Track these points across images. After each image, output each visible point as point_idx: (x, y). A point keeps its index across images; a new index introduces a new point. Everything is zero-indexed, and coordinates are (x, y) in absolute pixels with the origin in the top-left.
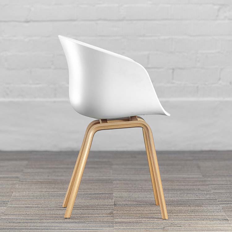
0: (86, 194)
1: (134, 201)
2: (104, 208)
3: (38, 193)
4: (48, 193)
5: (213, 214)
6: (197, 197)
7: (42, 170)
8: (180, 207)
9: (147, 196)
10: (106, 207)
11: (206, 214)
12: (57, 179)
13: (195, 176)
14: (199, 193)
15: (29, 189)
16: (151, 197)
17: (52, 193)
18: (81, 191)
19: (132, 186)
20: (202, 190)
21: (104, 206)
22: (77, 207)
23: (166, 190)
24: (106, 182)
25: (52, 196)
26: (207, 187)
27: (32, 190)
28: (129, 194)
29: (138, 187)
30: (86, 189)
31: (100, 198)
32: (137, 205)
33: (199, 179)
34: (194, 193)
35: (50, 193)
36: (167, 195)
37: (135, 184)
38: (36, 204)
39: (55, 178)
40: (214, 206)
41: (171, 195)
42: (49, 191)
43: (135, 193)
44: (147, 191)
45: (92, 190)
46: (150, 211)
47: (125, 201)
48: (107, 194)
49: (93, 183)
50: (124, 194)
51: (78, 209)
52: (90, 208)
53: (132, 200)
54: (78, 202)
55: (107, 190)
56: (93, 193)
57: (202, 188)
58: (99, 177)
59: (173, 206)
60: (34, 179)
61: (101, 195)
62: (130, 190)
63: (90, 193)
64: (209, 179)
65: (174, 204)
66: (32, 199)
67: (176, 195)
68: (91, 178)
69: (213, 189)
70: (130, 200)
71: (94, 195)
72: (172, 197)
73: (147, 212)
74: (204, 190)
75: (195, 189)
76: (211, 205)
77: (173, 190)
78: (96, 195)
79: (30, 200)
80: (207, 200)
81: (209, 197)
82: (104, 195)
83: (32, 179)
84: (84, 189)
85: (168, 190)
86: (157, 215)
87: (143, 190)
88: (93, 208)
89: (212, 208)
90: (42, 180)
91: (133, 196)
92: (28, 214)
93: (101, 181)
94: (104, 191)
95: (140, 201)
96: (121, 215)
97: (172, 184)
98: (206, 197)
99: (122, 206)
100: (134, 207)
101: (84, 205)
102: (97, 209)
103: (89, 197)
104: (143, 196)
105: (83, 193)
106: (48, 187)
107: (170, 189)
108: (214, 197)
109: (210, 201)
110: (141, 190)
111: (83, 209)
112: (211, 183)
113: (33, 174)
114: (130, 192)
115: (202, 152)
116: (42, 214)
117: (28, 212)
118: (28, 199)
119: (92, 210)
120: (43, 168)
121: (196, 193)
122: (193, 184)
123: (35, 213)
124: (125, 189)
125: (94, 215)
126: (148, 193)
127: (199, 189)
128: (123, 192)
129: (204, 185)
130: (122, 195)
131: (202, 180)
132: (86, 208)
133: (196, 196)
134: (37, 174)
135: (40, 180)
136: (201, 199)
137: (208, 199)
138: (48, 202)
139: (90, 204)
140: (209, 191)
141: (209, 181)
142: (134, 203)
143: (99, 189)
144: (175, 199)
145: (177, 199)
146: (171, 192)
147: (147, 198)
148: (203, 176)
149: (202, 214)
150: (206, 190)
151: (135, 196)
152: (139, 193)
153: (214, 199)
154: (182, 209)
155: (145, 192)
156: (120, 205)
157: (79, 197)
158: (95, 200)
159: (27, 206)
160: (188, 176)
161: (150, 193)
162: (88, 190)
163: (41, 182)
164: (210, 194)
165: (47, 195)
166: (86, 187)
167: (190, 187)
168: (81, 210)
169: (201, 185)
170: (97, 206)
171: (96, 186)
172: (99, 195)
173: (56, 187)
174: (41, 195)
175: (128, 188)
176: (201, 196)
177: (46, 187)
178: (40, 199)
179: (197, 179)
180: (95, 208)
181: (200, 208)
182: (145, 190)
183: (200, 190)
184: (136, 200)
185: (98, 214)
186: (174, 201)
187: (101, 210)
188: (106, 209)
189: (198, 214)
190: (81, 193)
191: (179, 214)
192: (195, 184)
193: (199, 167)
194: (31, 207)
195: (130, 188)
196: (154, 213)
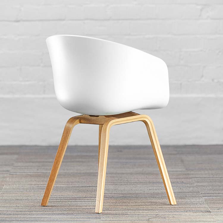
0: (74, 187)
1: (120, 193)
2: (91, 200)
3: (28, 186)
4: (38, 186)
5: (196, 206)
6: (181, 190)
7: (31, 164)
8: (164, 199)
9: (133, 189)
10: (94, 200)
11: (190, 206)
12: (46, 172)
13: (178, 170)
14: (182, 186)
15: (19, 182)
16: (136, 190)
17: (42, 186)
18: (69, 184)
19: (119, 179)
20: (185, 183)
21: (92, 199)
22: (65, 199)
23: (151, 183)
24: (93, 176)
25: (41, 189)
26: (191, 180)
27: (22, 183)
28: (115, 186)
29: (124, 180)
30: (74, 182)
31: (87, 190)
32: (123, 197)
33: (183, 173)
34: (178, 186)
35: (40, 186)
36: (152, 187)
37: (121, 177)
38: (26, 197)
39: (44, 171)
40: (197, 198)
41: (155, 188)
42: (38, 184)
43: (121, 186)
44: (132, 184)
45: (80, 183)
46: (136, 203)
47: (111, 193)
48: (94, 187)
49: (81, 176)
50: (111, 187)
51: (66, 202)
52: (78, 201)
53: (118, 193)
54: (66, 194)
55: (94, 183)
56: (81, 185)
57: (185, 181)
58: (87, 170)
59: (158, 198)
60: (24, 173)
61: (88, 188)
62: (116, 183)
63: (78, 186)
64: (192, 172)
65: (159, 196)
66: (22, 191)
67: (160, 188)
68: (79, 171)
69: (196, 182)
70: (116, 192)
71: (82, 188)
72: (156, 190)
73: (132, 204)
74: (187, 183)
75: (179, 182)
76: (194, 197)
77: (157, 182)
78: (84, 188)
79: (20, 192)
80: (190, 192)
81: (193, 190)
82: (91, 188)
83: (22, 173)
84: (71, 182)
85: (153, 183)
86: (142, 207)
87: (129, 183)
88: (81, 201)
89: (194, 200)
90: (31, 174)
91: (119, 189)
92: (18, 206)
93: (88, 175)
94: (91, 184)
95: (126, 193)
96: (107, 206)
97: (157, 177)
98: (190, 190)
99: (108, 198)
100: (120, 199)
101: (72, 198)
102: (84, 201)
103: (77, 190)
104: (129, 189)
105: (71, 186)
106: (37, 180)
107: (154, 182)
108: (197, 190)
109: (193, 194)
110: (127, 183)
111: (71, 202)
112: (194, 177)
113: (23, 168)
114: (116, 184)
115: (185, 146)
116: (32, 206)
117: (18, 204)
118: (18, 191)
119: (79, 202)
120: (33, 162)
121: (180, 186)
122: (177, 177)
123: (25, 205)
124: (112, 182)
125: (81, 207)
126: (134, 186)
127: (182, 182)
128: (110, 185)
129: (187, 178)
130: (109, 188)
131: (185, 173)
132: (74, 201)
133: (179, 189)
134: (26, 168)
135: (29, 174)
136: (184, 191)
137: (192, 191)
138: (37, 195)
139: (78, 196)
140: (192, 184)
141: (193, 174)
142: (121, 195)
143: (86, 182)
144: (159, 192)
145: (161, 192)
146: (155, 185)
147: (133, 190)
148: (187, 169)
149: (186, 206)
150: (189, 183)
151: (121, 189)
152: (125, 186)
153: (197, 191)
154: (166, 201)
155: (130, 185)
156: (107, 197)
157: (67, 190)
158: (82, 193)
159: (18, 198)
160: (172, 170)
161: (135, 186)
162: (76, 183)
163: (30, 175)
164: (193, 187)
165: (37, 187)
166: (73, 180)
167: (174, 180)
168: (69, 202)
169: (185, 178)
170: (84, 199)
171: (84, 179)
172: (86, 188)
173: (45, 180)
174: (30, 188)
175: (115, 181)
176: (184, 189)
177: (35, 181)
178: (30, 191)
179: (180, 173)
180: (82, 201)
181: (183, 200)
182: (130, 183)
183: (184, 183)
184: (122, 192)
185: (85, 206)
186: (159, 193)
187: (88, 202)
188: (93, 201)
189: (182, 206)
190: (69, 186)
191: (163, 206)
192: (179, 177)
193: (182, 161)
194: (21, 200)
195: (116, 181)
196: (139, 205)
